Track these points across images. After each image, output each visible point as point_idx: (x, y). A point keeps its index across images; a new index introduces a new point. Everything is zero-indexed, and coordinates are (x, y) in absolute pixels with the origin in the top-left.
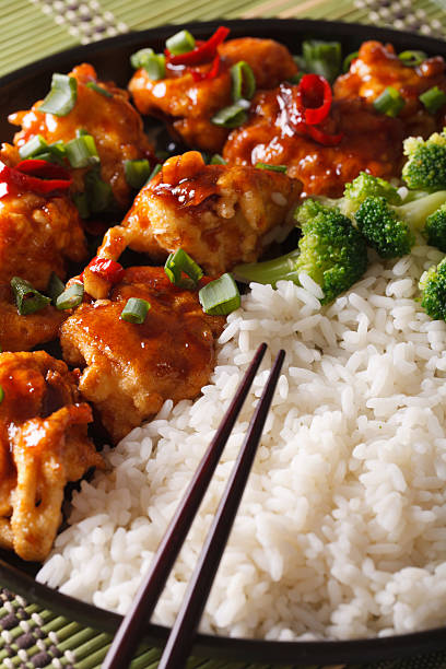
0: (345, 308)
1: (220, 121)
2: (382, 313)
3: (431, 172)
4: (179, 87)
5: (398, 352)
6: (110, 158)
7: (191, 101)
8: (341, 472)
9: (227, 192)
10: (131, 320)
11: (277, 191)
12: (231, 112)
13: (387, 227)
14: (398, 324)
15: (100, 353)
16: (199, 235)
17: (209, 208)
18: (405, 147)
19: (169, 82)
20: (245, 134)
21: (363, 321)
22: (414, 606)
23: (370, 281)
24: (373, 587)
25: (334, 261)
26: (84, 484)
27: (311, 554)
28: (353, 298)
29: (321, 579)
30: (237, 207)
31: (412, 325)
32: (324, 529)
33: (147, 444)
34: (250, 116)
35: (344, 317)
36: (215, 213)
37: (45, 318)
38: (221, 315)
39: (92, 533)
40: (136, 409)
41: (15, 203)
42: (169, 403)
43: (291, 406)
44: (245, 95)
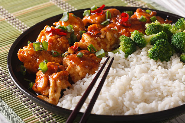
0: (131, 58)
1: (103, 24)
2: (139, 59)
3: (152, 30)
4: (93, 17)
5: (143, 66)
6: (77, 31)
7: (96, 20)
8: (128, 87)
9: (103, 32)
10: (79, 57)
11: (115, 34)
12: (105, 22)
13: (141, 39)
14: (143, 60)
15: (71, 63)
16: (96, 43)
17: (99, 36)
18: (146, 26)
19: (91, 16)
20: (108, 26)
21: (135, 60)
22: (144, 111)
23: (137, 52)
24: (134, 107)
25: (128, 47)
26: (67, 89)
27: (119, 101)
28: (132, 55)
29: (122, 107)
30: (105, 36)
31: (146, 60)
32: (123, 96)
33: (82, 83)
34: (110, 22)
35: (130, 60)
36: (100, 37)
37: (59, 58)
38: (100, 58)
39: (68, 97)
40: (80, 76)
41: (53, 37)
42: (87, 74)
43: (117, 75)
44: (109, 18)
